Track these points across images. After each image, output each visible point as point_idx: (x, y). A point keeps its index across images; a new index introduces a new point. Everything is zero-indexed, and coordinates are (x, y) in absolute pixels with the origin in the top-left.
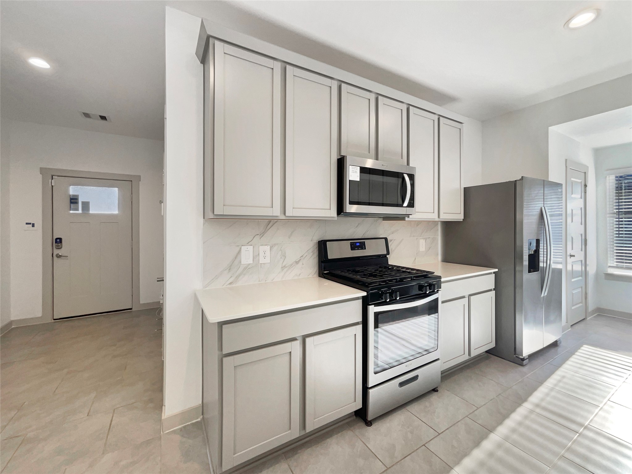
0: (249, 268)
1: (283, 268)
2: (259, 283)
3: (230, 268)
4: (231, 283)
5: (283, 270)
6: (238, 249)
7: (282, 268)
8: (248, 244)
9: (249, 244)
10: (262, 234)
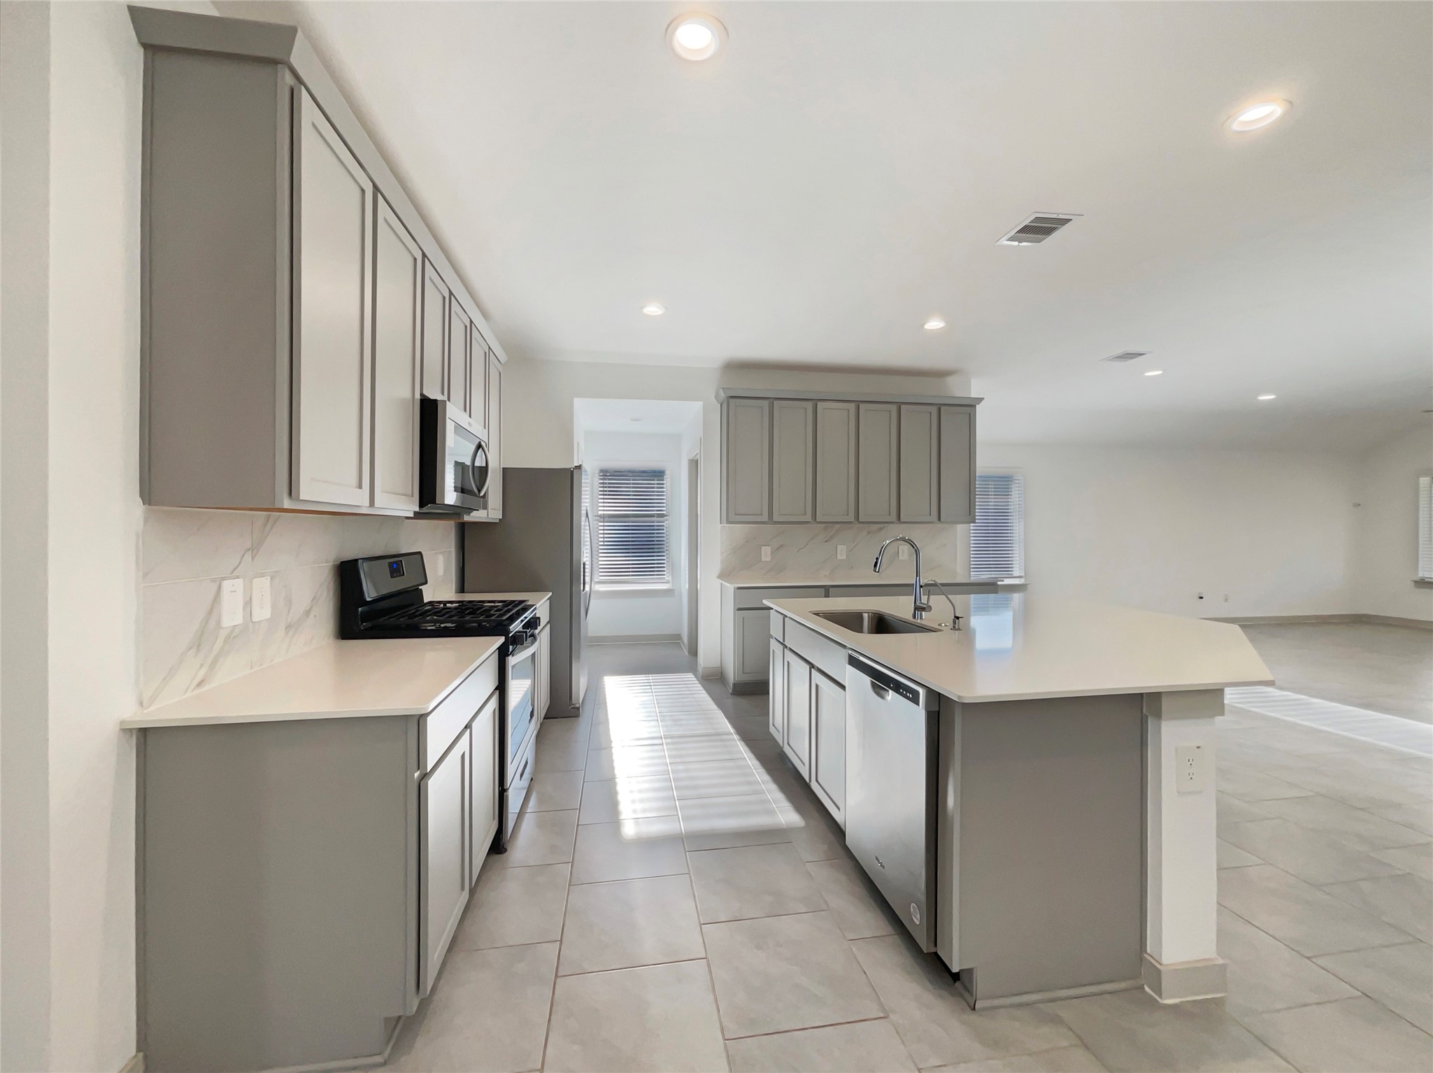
0: (235, 637)
1: (288, 627)
2: (252, 671)
3: (197, 644)
4: (199, 684)
5: (287, 633)
6: (214, 587)
7: (286, 628)
8: (233, 575)
9: (236, 573)
10: (254, 549)
